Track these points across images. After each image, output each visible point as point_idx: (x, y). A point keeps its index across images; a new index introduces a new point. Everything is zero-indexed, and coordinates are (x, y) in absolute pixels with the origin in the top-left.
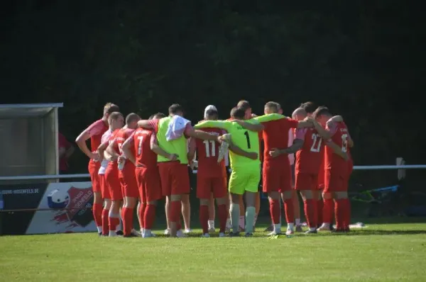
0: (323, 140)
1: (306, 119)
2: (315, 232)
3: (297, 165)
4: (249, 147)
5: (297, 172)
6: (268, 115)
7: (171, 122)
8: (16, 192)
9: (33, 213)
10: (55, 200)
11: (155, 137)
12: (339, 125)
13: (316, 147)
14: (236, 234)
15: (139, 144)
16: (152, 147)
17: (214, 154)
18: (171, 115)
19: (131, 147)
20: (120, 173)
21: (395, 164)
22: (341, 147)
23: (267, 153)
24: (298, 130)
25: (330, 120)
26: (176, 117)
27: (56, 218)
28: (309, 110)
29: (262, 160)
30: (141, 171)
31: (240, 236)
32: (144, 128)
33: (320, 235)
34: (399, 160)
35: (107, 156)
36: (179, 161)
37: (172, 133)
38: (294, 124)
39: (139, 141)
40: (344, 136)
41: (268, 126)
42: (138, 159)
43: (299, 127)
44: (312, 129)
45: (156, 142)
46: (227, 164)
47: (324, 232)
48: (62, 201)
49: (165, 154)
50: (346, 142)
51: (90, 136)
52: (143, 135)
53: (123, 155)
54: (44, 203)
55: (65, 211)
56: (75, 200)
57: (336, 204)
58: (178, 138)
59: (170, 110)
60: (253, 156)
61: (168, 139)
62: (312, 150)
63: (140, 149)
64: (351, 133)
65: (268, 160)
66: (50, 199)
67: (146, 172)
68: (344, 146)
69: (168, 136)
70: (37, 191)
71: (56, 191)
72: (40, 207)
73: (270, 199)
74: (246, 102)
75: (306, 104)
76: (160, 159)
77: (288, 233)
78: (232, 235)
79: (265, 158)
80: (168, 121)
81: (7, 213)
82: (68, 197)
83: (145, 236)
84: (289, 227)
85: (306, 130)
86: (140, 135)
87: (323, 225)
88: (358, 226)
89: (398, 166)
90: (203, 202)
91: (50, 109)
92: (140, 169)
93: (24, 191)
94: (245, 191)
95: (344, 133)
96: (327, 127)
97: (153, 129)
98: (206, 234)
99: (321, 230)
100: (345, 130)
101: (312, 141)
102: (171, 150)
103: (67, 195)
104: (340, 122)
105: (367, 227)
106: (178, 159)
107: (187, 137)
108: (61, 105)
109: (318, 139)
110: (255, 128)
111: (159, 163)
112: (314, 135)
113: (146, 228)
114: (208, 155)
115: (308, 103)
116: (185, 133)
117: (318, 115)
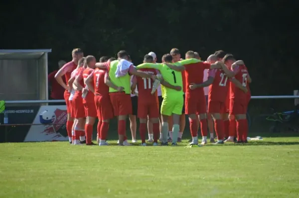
0: (228, 78)
1: (217, 62)
2: (222, 143)
3: (209, 96)
4: (175, 82)
5: (209, 101)
6: (188, 60)
7: (119, 64)
8: (17, 112)
9: (29, 127)
10: (45, 118)
11: (108, 74)
12: (241, 67)
13: (223, 83)
14: (166, 144)
15: (96, 79)
16: (105, 82)
17: (150, 87)
18: (119, 58)
19: (92, 82)
20: (84, 99)
21: (293, 95)
22: (242, 83)
23: (188, 86)
24: (210, 70)
25: (234, 63)
26: (123, 60)
27: (45, 131)
28: (220, 56)
29: (184, 91)
30: (98, 98)
31: (167, 145)
32: (100, 68)
33: (226, 145)
34: (296, 92)
35: (75, 87)
36: (125, 92)
37: (120, 71)
38: (207, 66)
39: (97, 77)
40: (244, 75)
41: (189, 67)
42: (96, 90)
43: (211, 68)
44: (220, 70)
45: (108, 78)
46: (159, 95)
47: (230, 143)
48: (49, 119)
49: (115, 87)
50: (246, 79)
51: (65, 73)
52: (100, 73)
53: (86, 87)
54: (37, 120)
55: (52, 126)
56: (59, 118)
57: (237, 123)
58: (124, 75)
59: (118, 55)
60: (178, 89)
61: (117, 76)
62: (221, 84)
63: (97, 83)
64: (249, 72)
65: (188, 91)
66: (41, 117)
67: (102, 99)
68: (245, 82)
69: (116, 74)
70: (32, 111)
71: (46, 111)
72: (34, 123)
73: (190, 120)
74: (177, 49)
75: (219, 52)
76: (111, 90)
77: (203, 143)
78: (163, 144)
79: (187, 90)
80: (117, 63)
81: (11, 126)
82: (54, 116)
83: (101, 145)
84: (203, 139)
85: (216, 70)
86: (97, 73)
87: (229, 138)
88: (257, 139)
89: (295, 96)
90: (141, 121)
91: (43, 53)
92: (97, 97)
93: (23, 111)
94: (173, 114)
95: (245, 73)
96: (232, 69)
97: (106, 69)
98: (144, 144)
99: (227, 141)
100: (245, 71)
101: (221, 78)
102: (119, 84)
103: (54, 114)
104: (242, 65)
105: (264, 139)
106: (124, 90)
107: (130, 74)
108: (50, 51)
109: (225, 77)
110: (179, 69)
111: (111, 93)
112: (222, 74)
113: (102, 139)
114: (145, 88)
115: (221, 51)
116: (129, 72)
117: (226, 60)
